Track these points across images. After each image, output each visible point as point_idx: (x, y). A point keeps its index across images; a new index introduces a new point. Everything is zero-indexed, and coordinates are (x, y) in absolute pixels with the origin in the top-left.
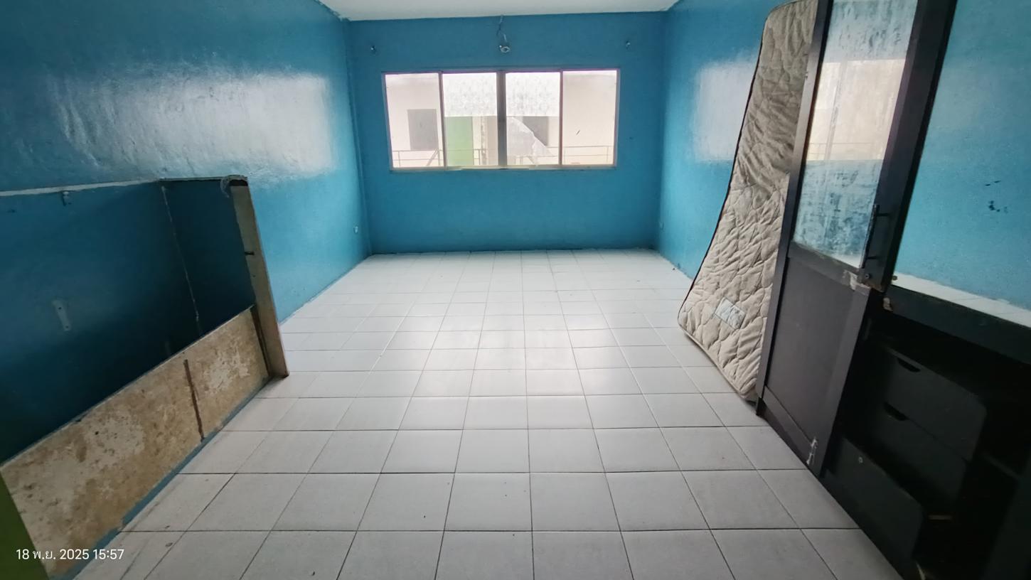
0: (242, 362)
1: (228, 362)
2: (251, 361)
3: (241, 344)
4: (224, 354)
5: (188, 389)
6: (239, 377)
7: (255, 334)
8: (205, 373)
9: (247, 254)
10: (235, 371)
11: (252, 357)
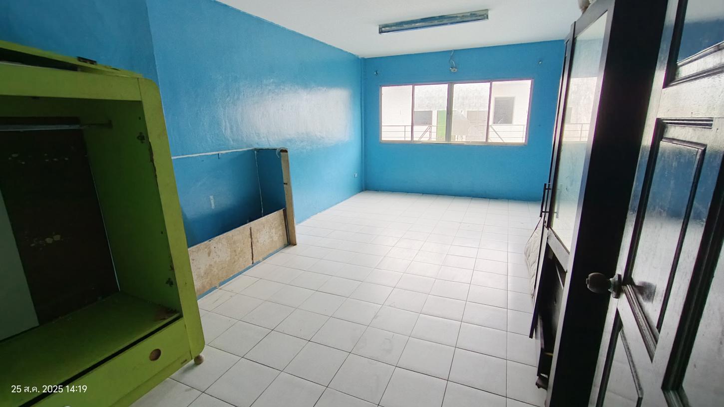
0: (276, 234)
1: (269, 232)
2: (280, 234)
3: (276, 225)
4: (268, 228)
5: (250, 239)
6: (273, 240)
7: (284, 222)
8: (258, 234)
9: (285, 184)
10: (272, 237)
11: (280, 232)
